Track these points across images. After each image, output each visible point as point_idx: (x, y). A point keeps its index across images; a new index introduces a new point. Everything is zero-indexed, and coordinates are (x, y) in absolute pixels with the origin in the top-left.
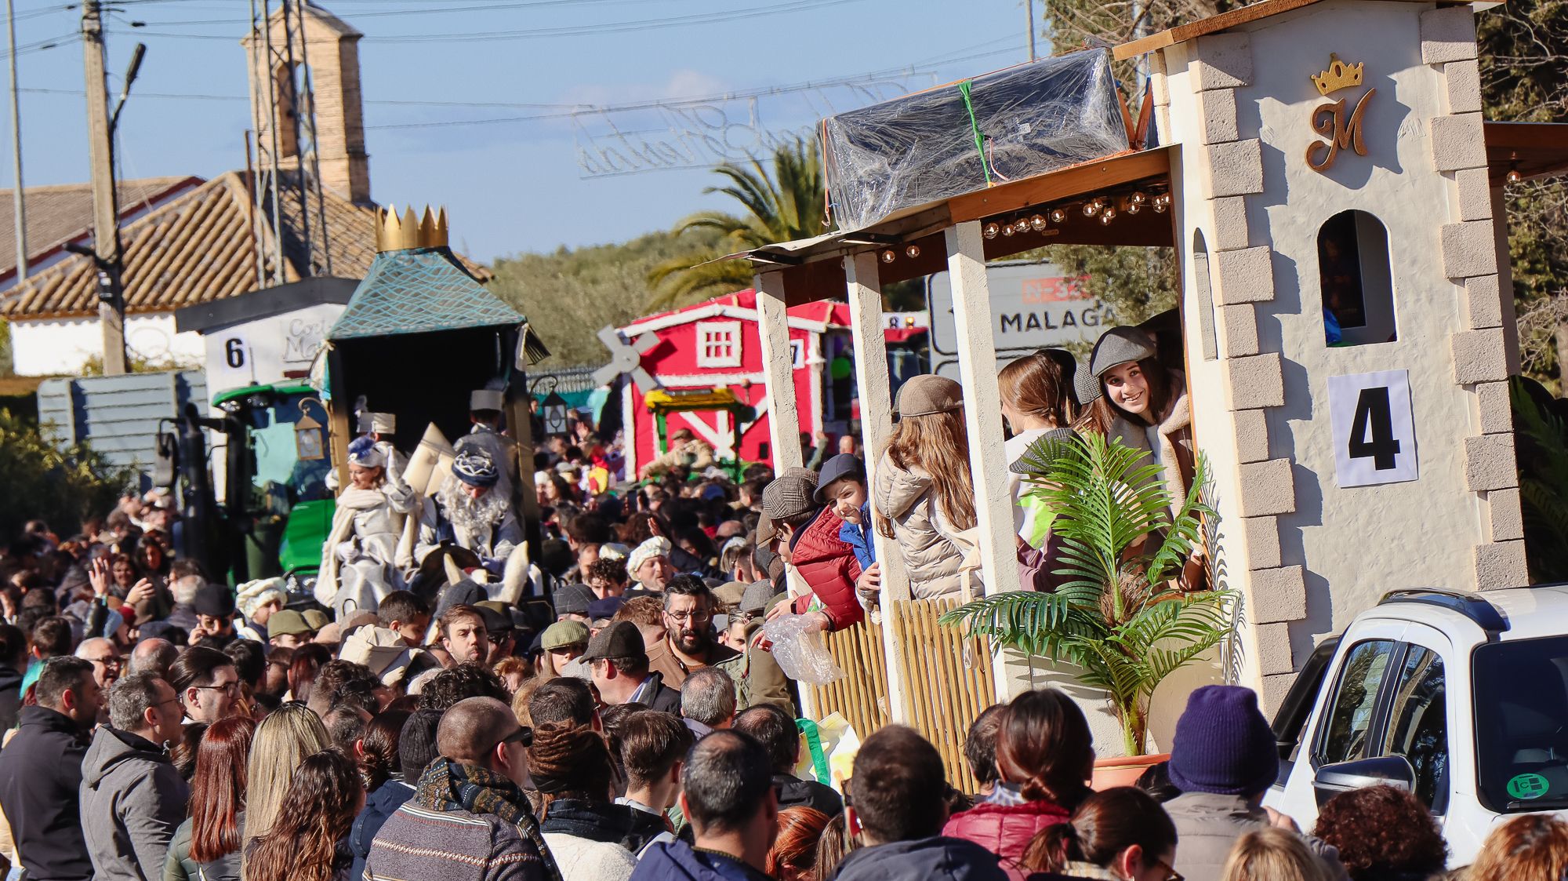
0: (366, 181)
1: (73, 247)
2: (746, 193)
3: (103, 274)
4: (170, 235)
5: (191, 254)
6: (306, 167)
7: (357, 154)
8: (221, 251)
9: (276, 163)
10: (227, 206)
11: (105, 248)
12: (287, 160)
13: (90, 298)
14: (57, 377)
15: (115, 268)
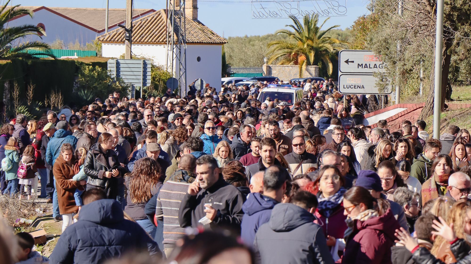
0: (197, 15)
3: (127, 33)
4: (145, 24)
5: (150, 30)
6: (182, 10)
7: (195, 8)
8: (158, 29)
9: (174, 8)
10: (160, 18)
11: (128, 27)
12: (177, 8)
13: (123, 39)
14: (113, 58)
15: (130, 31)
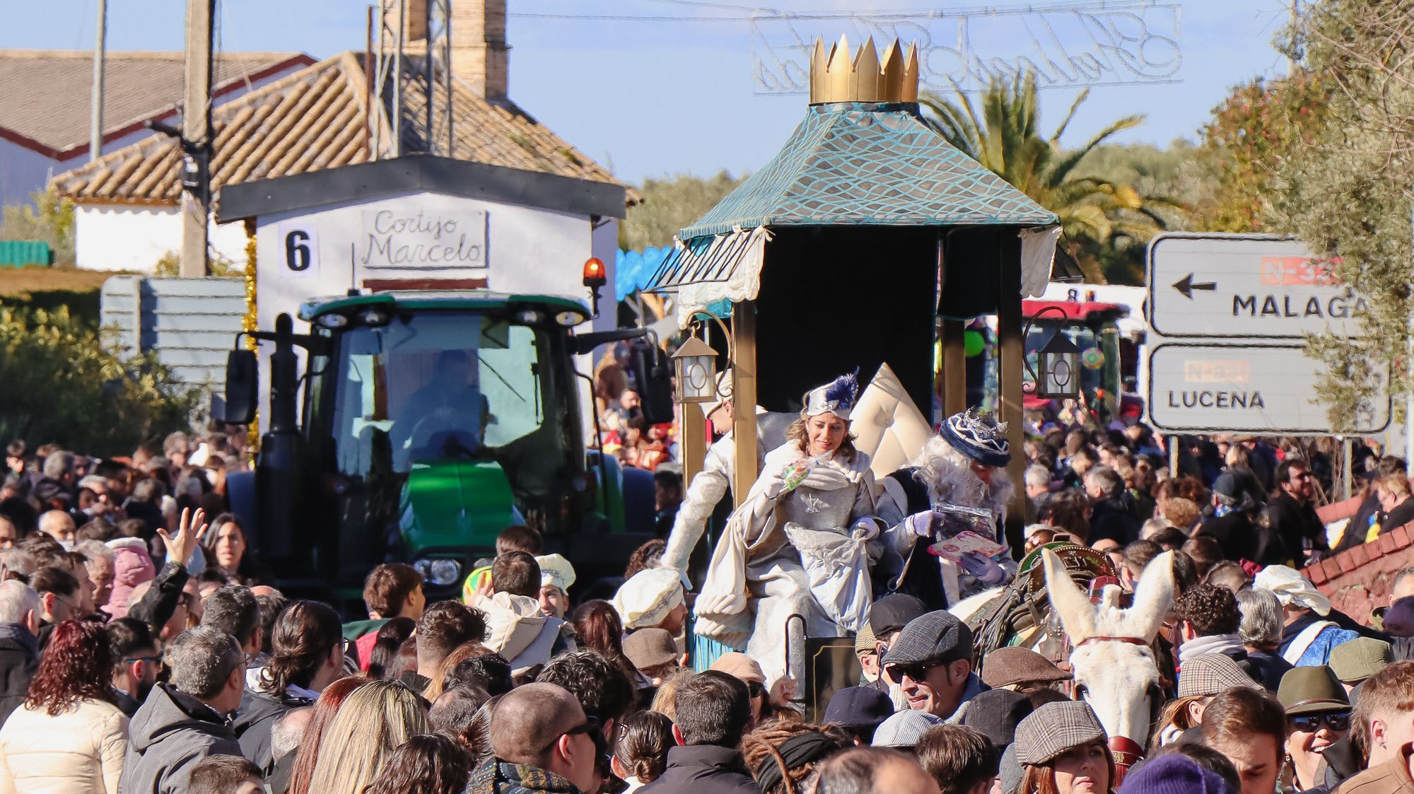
0: (504, 77)
1: (157, 125)
2: (947, 129)
3: (189, 159)
4: (270, 120)
5: (293, 144)
6: (436, 54)
7: (496, 44)
8: (328, 143)
9: (401, 47)
10: (340, 91)
11: (194, 131)
12: (414, 44)
13: (171, 185)
14: (124, 274)
15: (204, 152)
